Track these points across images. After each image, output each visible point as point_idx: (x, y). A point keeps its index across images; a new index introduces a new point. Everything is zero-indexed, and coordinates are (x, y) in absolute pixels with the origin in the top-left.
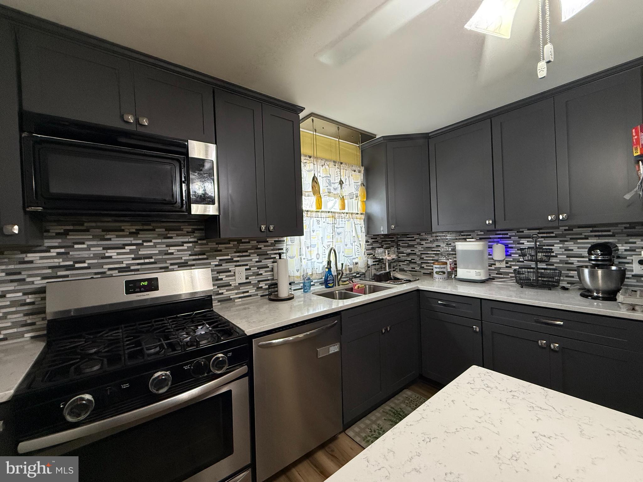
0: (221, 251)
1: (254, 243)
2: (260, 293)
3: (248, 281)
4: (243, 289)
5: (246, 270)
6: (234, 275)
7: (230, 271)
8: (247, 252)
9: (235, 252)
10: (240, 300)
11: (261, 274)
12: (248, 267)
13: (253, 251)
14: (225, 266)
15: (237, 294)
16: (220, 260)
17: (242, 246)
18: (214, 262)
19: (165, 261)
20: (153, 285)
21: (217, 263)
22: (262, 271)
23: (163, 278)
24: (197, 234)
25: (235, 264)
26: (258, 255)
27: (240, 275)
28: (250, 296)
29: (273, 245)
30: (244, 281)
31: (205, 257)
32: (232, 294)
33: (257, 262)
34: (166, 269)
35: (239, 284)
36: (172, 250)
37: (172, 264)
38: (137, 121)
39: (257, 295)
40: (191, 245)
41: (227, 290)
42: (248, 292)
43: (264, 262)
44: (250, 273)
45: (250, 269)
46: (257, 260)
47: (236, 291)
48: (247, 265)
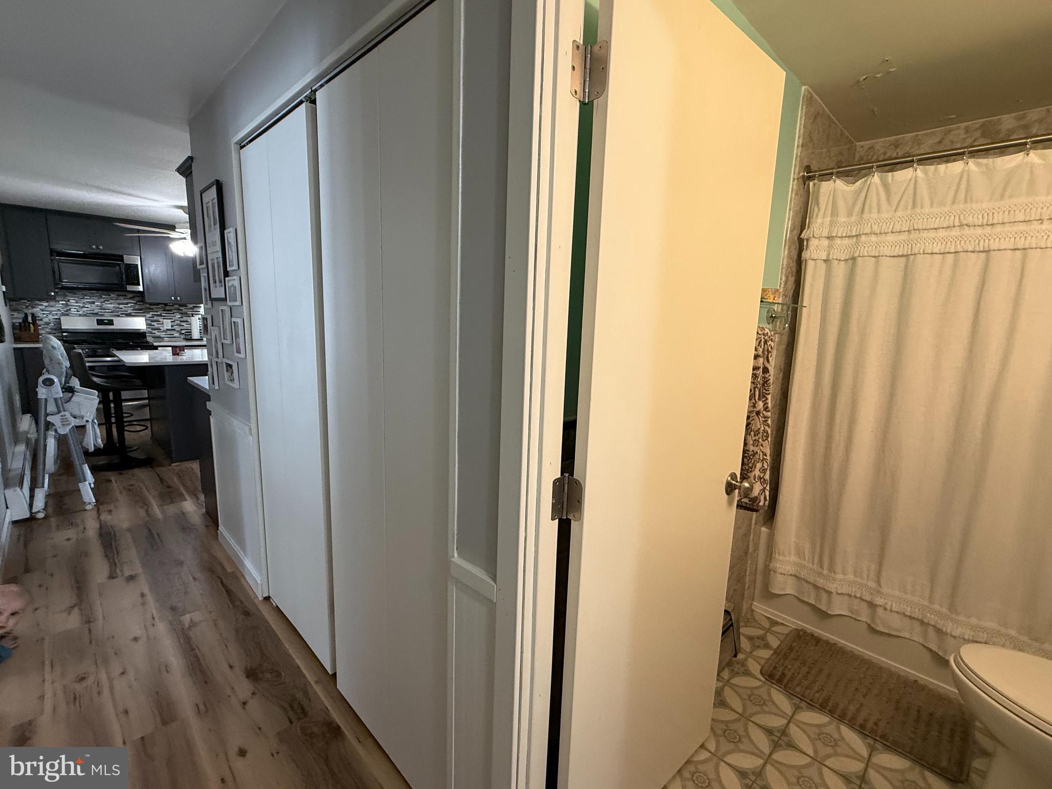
0: (153, 309)
1: (177, 306)
2: (183, 336)
3: (172, 328)
4: (169, 332)
5: (171, 322)
6: (163, 324)
7: (160, 321)
8: (171, 311)
9: (163, 311)
10: (168, 338)
11: (183, 326)
12: (172, 320)
13: (176, 311)
14: (156, 318)
15: (165, 335)
16: (152, 314)
17: (167, 308)
18: (148, 316)
19: (118, 312)
20: (111, 323)
21: (150, 316)
22: (182, 324)
23: (116, 320)
24: (137, 299)
25: (163, 317)
26: (180, 314)
27: (167, 324)
28: (175, 337)
29: (191, 308)
30: (170, 328)
31: (142, 312)
32: (162, 335)
33: (179, 318)
34: (118, 316)
35: (167, 329)
36: (121, 306)
37: (122, 314)
38: (97, 248)
39: (180, 337)
40: (132, 304)
41: (158, 332)
42: (173, 335)
43: (185, 319)
44: (174, 324)
45: (174, 322)
46: (180, 316)
47: (165, 333)
48: (172, 319)
